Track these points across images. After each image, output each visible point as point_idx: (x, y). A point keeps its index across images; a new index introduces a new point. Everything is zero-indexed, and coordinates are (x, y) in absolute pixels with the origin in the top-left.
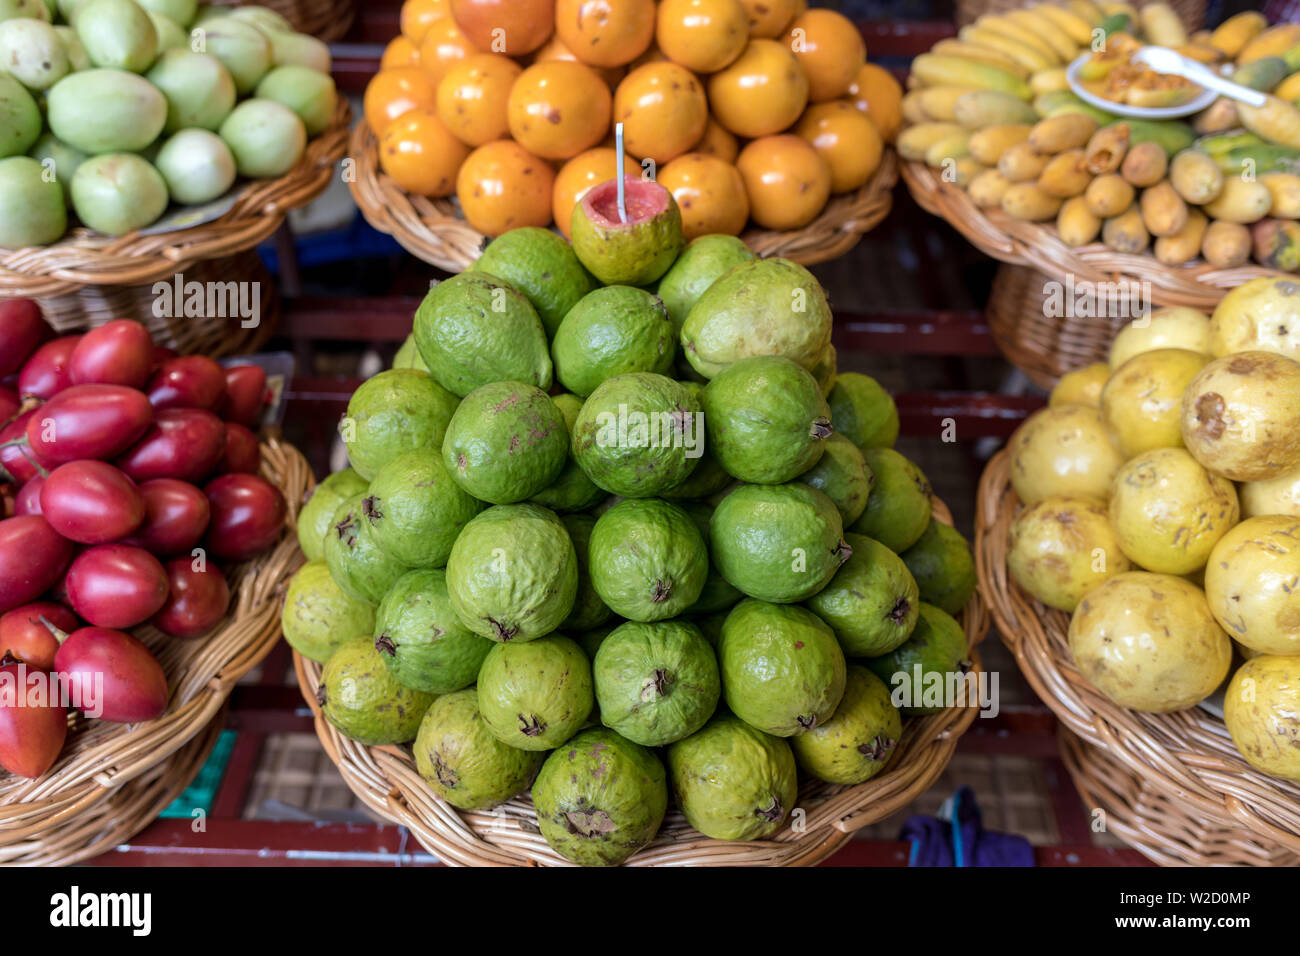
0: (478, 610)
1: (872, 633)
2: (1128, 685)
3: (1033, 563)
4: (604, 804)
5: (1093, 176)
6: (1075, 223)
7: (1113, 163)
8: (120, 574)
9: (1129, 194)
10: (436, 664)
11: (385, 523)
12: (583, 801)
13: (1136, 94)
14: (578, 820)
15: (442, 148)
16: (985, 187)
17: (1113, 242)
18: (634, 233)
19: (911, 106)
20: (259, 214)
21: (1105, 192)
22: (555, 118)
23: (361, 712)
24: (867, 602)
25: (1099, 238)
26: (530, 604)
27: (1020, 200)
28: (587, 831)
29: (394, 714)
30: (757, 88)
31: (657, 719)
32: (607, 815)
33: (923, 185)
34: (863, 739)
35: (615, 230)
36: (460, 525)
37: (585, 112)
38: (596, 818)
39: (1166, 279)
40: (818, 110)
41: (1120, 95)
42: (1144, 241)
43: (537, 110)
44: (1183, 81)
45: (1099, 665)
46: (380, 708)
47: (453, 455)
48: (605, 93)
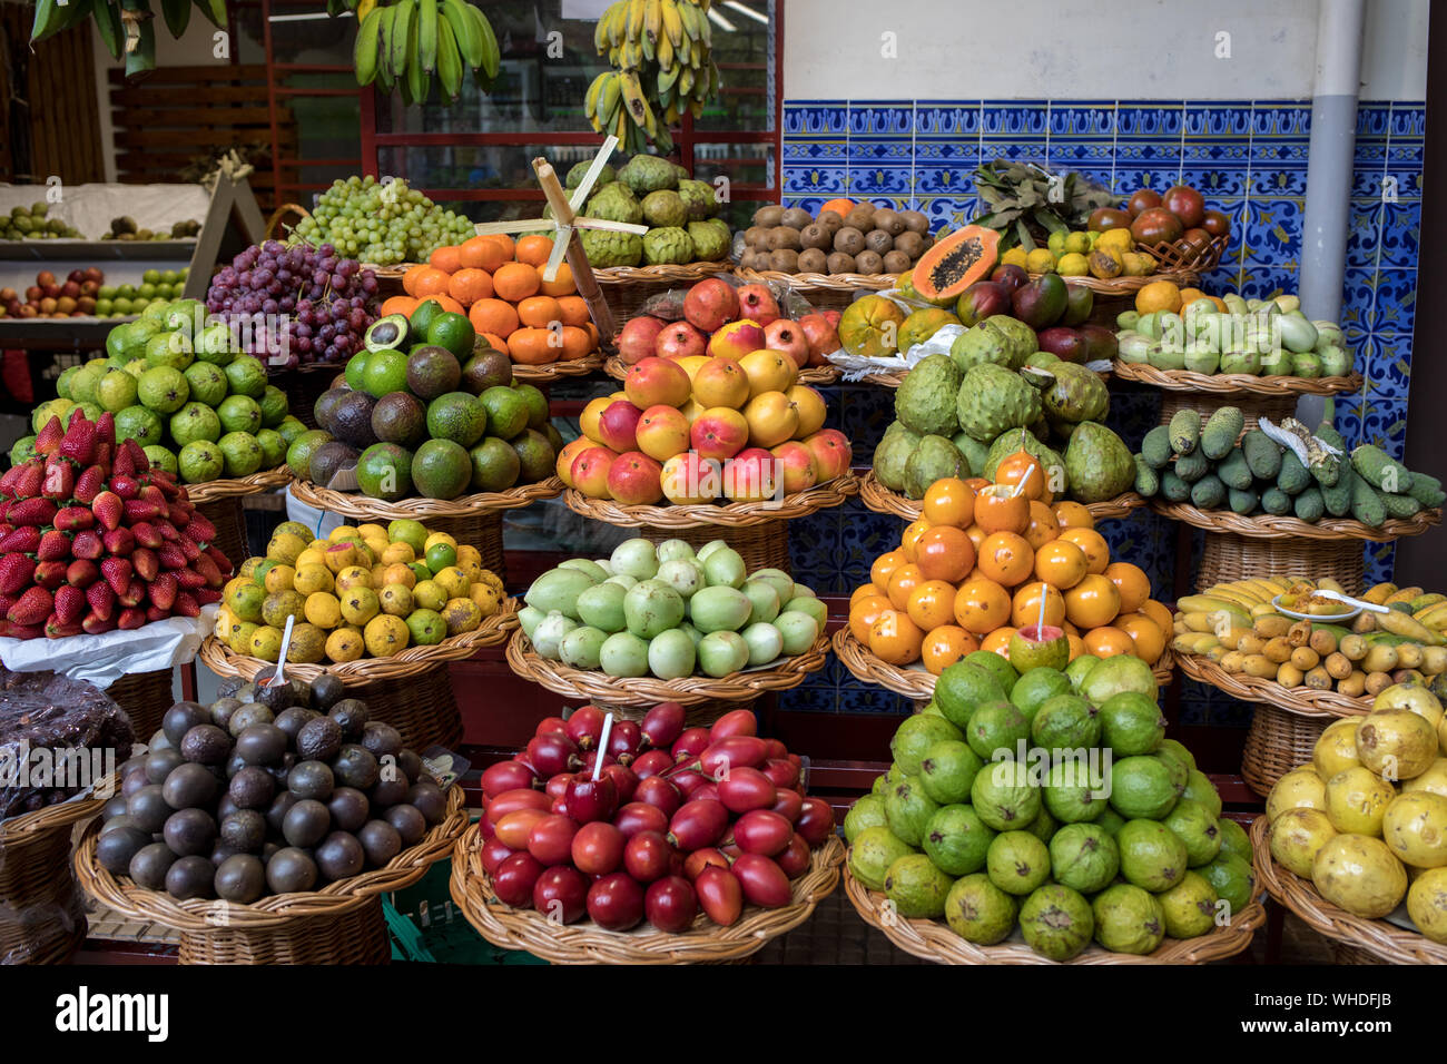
0: (996, 801)
1: (1198, 841)
2: (1347, 887)
3: (1286, 841)
4: (1064, 909)
5: (1294, 648)
6: (1287, 675)
7: (1304, 638)
8: (764, 822)
9: (1316, 659)
10: (965, 846)
11: (937, 771)
12: (1053, 907)
13: (1313, 607)
14: (1051, 919)
15: (909, 631)
16: (1231, 660)
17: (1310, 683)
18: (1048, 645)
19: (1178, 626)
20: (795, 671)
21: (1301, 654)
22: (984, 606)
23: (915, 886)
24: (1194, 823)
25: (1303, 683)
26: (1022, 798)
27: (1252, 664)
28: (1056, 924)
29: (932, 889)
30: (1091, 599)
31: (1090, 865)
32: (1066, 915)
33: (1191, 667)
34: (1199, 900)
35: (1037, 645)
36: (976, 773)
37: (1000, 606)
38: (1061, 918)
39: (1345, 701)
40: (1125, 618)
41: (1304, 609)
42: (1329, 683)
43: (973, 604)
44: (1340, 602)
45: (1329, 878)
46: (925, 885)
47: (976, 730)
48: (1008, 598)
